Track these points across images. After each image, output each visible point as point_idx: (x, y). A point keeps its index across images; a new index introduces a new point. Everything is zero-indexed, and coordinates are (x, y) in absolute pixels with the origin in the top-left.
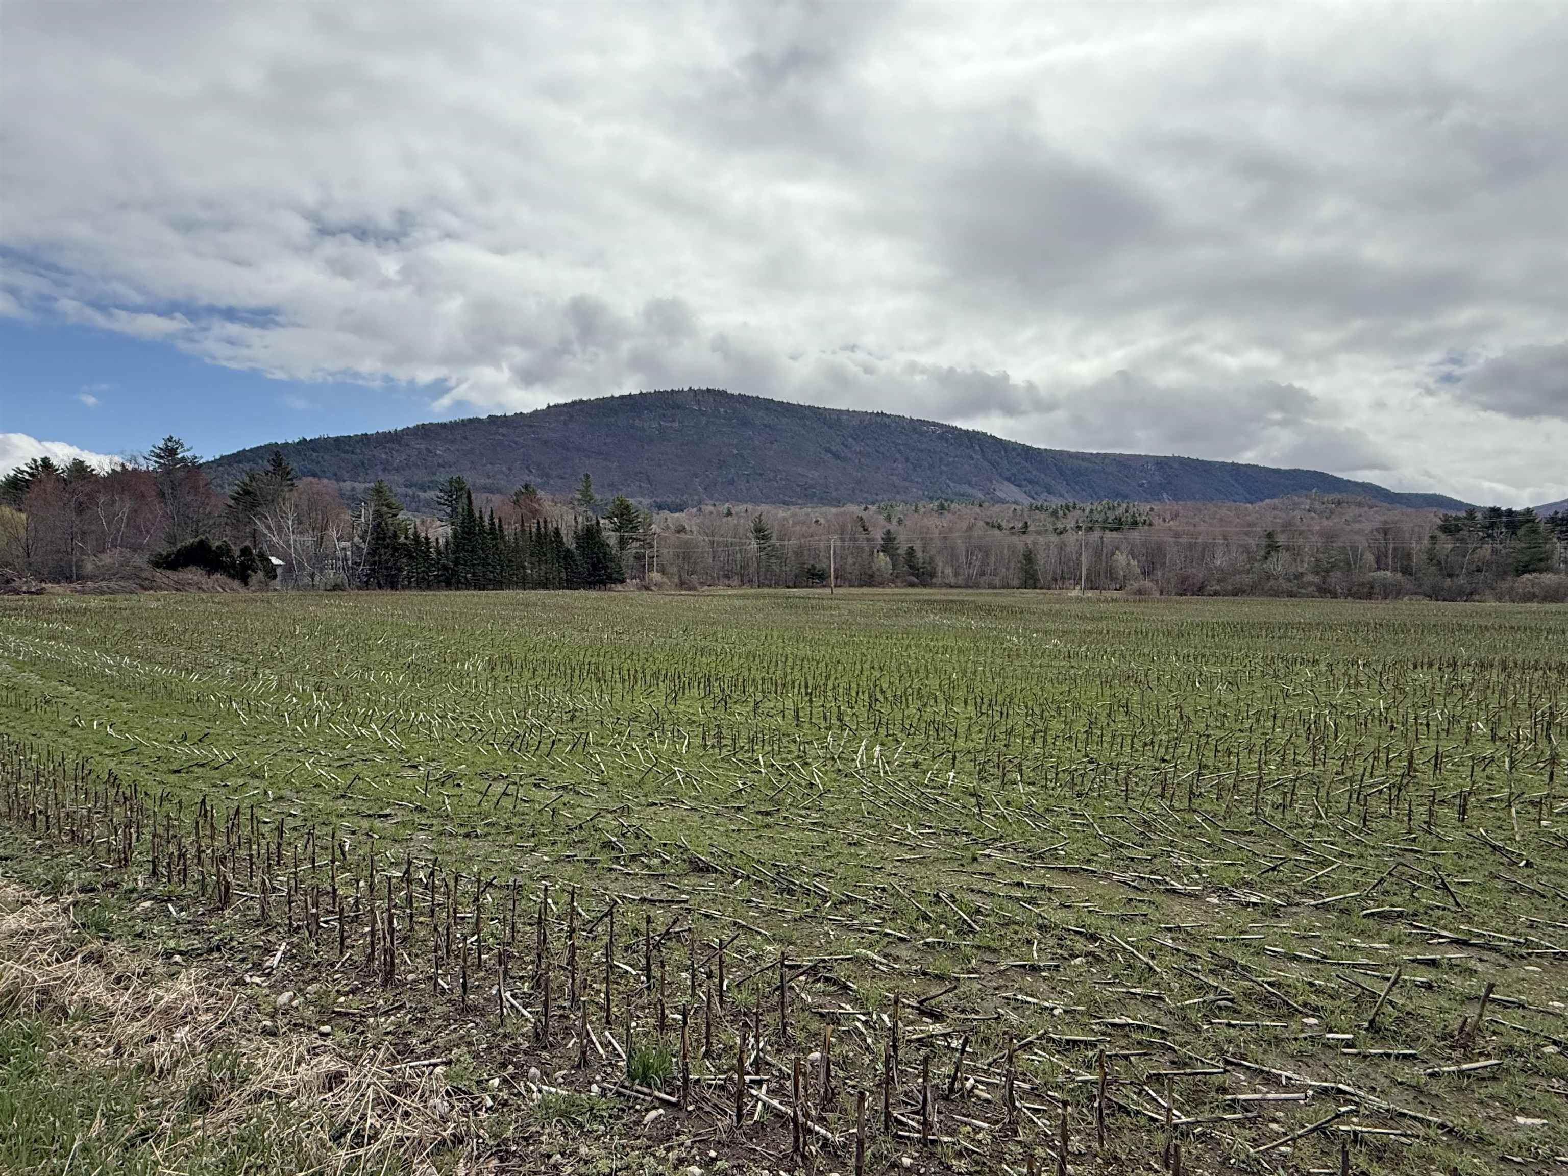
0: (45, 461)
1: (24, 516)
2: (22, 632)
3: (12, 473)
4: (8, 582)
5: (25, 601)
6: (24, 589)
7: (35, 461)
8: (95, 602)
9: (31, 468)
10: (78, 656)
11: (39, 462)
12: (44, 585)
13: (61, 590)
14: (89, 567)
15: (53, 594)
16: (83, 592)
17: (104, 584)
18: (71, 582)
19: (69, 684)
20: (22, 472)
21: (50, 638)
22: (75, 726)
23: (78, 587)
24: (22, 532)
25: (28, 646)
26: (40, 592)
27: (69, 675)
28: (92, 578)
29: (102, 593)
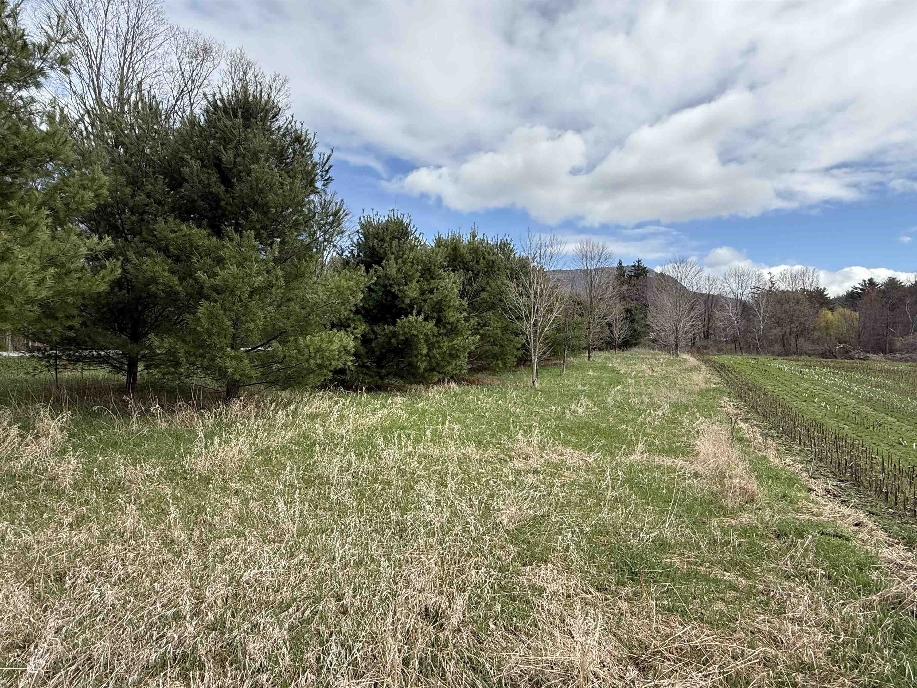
0: (871, 280)
1: (857, 314)
2: (859, 382)
3: (850, 290)
4: (847, 352)
5: (857, 363)
6: (857, 356)
7: (864, 281)
8: (902, 367)
9: (862, 285)
10: (897, 400)
11: (867, 282)
12: (868, 355)
13: (879, 358)
14: (898, 344)
15: (874, 360)
16: (893, 360)
17: (907, 355)
18: (885, 354)
19: (892, 416)
20: (856, 288)
21: (877, 387)
22: (900, 444)
23: (890, 357)
24: (856, 323)
25: (864, 390)
26: (866, 359)
27: (892, 411)
28: (900, 351)
29: (907, 361)
